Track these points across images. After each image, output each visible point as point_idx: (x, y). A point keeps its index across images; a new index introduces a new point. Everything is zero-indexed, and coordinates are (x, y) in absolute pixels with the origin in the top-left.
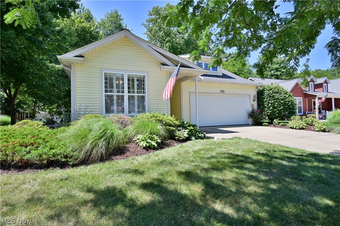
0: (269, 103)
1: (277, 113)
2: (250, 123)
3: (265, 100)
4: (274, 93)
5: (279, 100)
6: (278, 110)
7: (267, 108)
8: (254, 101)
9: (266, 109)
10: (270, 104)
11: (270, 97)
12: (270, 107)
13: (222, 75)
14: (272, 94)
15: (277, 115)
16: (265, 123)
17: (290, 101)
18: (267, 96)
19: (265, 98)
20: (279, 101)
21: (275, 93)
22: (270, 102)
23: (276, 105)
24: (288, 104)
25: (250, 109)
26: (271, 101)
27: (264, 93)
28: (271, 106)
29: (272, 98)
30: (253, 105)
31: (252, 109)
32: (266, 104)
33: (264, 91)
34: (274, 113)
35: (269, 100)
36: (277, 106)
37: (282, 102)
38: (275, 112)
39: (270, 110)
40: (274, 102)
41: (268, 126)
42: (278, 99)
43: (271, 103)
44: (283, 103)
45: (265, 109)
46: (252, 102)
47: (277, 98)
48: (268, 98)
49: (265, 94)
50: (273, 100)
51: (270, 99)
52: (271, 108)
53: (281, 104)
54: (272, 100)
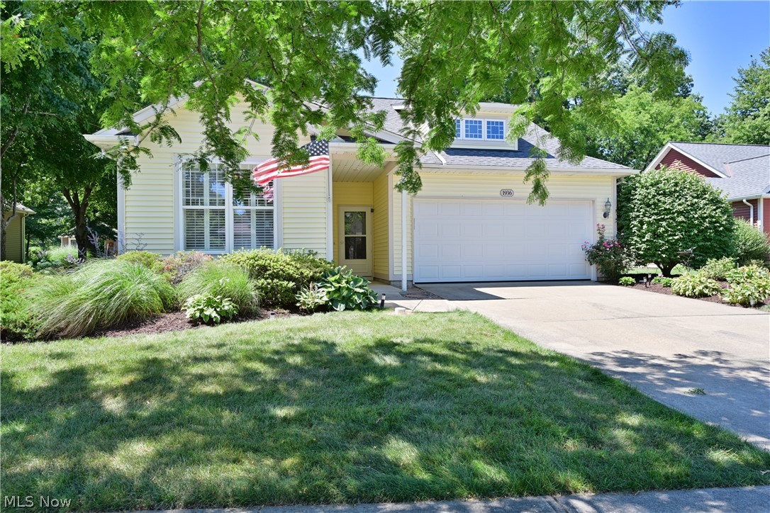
0: (642, 223)
1: (663, 252)
2: (593, 277)
3: (633, 214)
4: (660, 195)
5: (673, 213)
6: (668, 241)
7: (639, 236)
8: (605, 215)
9: (635, 238)
10: (645, 227)
11: (648, 205)
12: (646, 233)
13: (517, 149)
14: (654, 196)
15: (664, 256)
16: (627, 278)
17: (707, 217)
18: (641, 204)
19: (634, 208)
20: (671, 218)
21: (664, 194)
22: (646, 219)
23: (662, 229)
24: (701, 224)
25: (593, 240)
26: (649, 217)
27: (633, 195)
28: (648, 231)
29: (653, 209)
30: (601, 230)
31: (599, 239)
32: (635, 226)
33: (635, 190)
34: (656, 250)
35: (644, 215)
36: (667, 231)
37: (681, 219)
38: (657, 248)
39: (644, 242)
40: (659, 220)
41: (632, 285)
42: (668, 211)
43: (649, 224)
44: (683, 222)
45: (633, 240)
46: (601, 220)
47: (665, 209)
48: (641, 208)
49: (635, 197)
50: (656, 214)
51: (646, 211)
52: (647, 237)
53: (677, 226)
54: (652, 215)
